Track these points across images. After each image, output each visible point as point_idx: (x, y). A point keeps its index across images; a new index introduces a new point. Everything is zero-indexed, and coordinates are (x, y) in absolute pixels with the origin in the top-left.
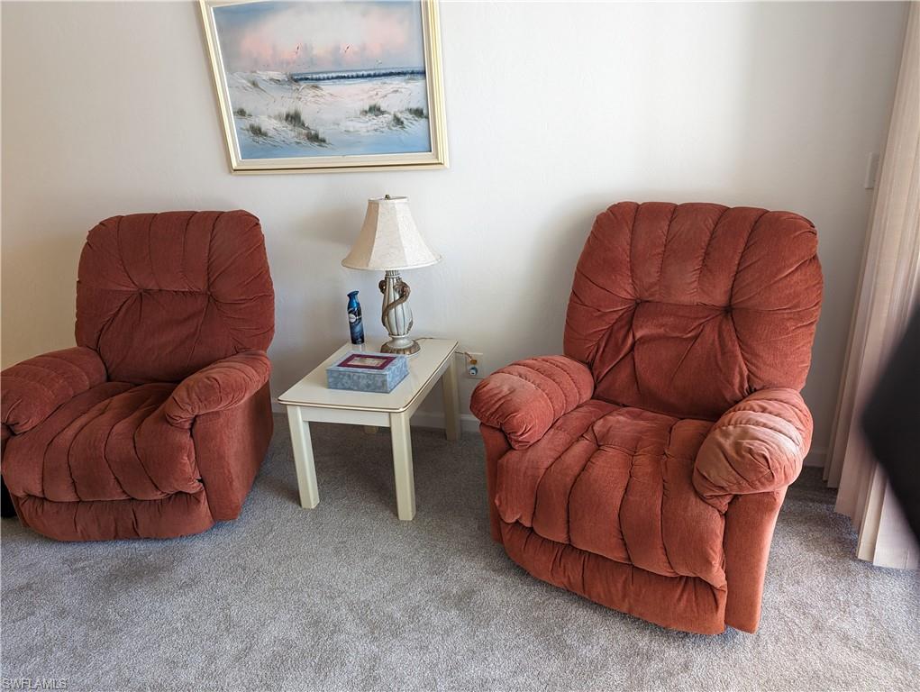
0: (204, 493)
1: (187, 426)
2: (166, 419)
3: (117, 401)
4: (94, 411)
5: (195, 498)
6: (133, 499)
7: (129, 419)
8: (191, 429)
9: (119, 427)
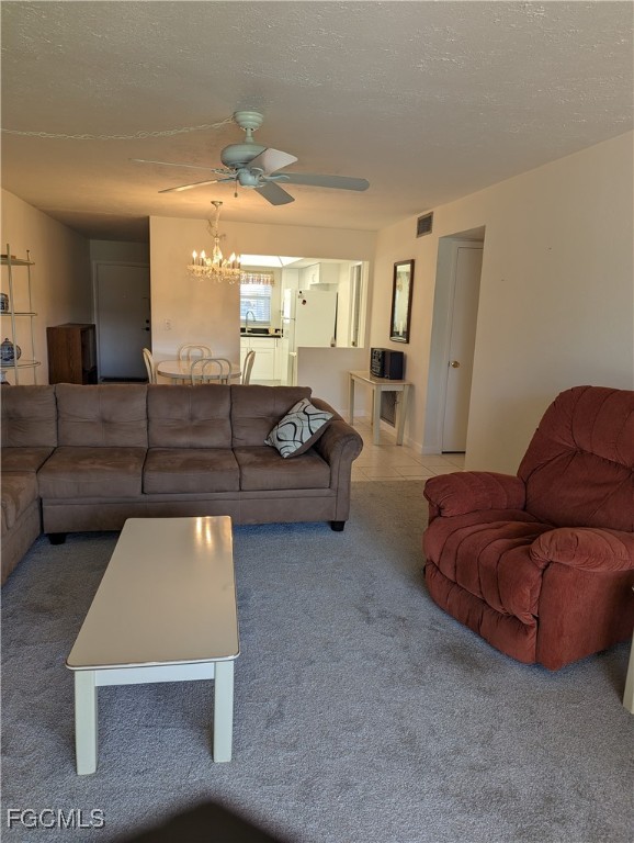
0: (535, 629)
1: (542, 566)
2: (529, 553)
3: (514, 525)
4: (494, 524)
5: (525, 629)
6: (485, 602)
7: (509, 541)
8: (544, 570)
9: (500, 543)
